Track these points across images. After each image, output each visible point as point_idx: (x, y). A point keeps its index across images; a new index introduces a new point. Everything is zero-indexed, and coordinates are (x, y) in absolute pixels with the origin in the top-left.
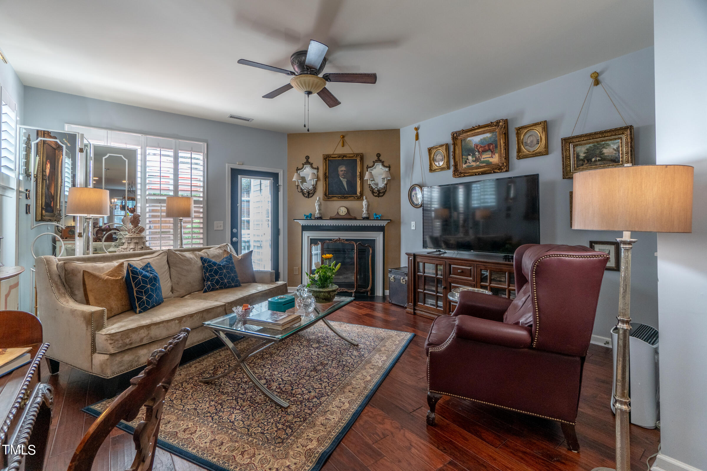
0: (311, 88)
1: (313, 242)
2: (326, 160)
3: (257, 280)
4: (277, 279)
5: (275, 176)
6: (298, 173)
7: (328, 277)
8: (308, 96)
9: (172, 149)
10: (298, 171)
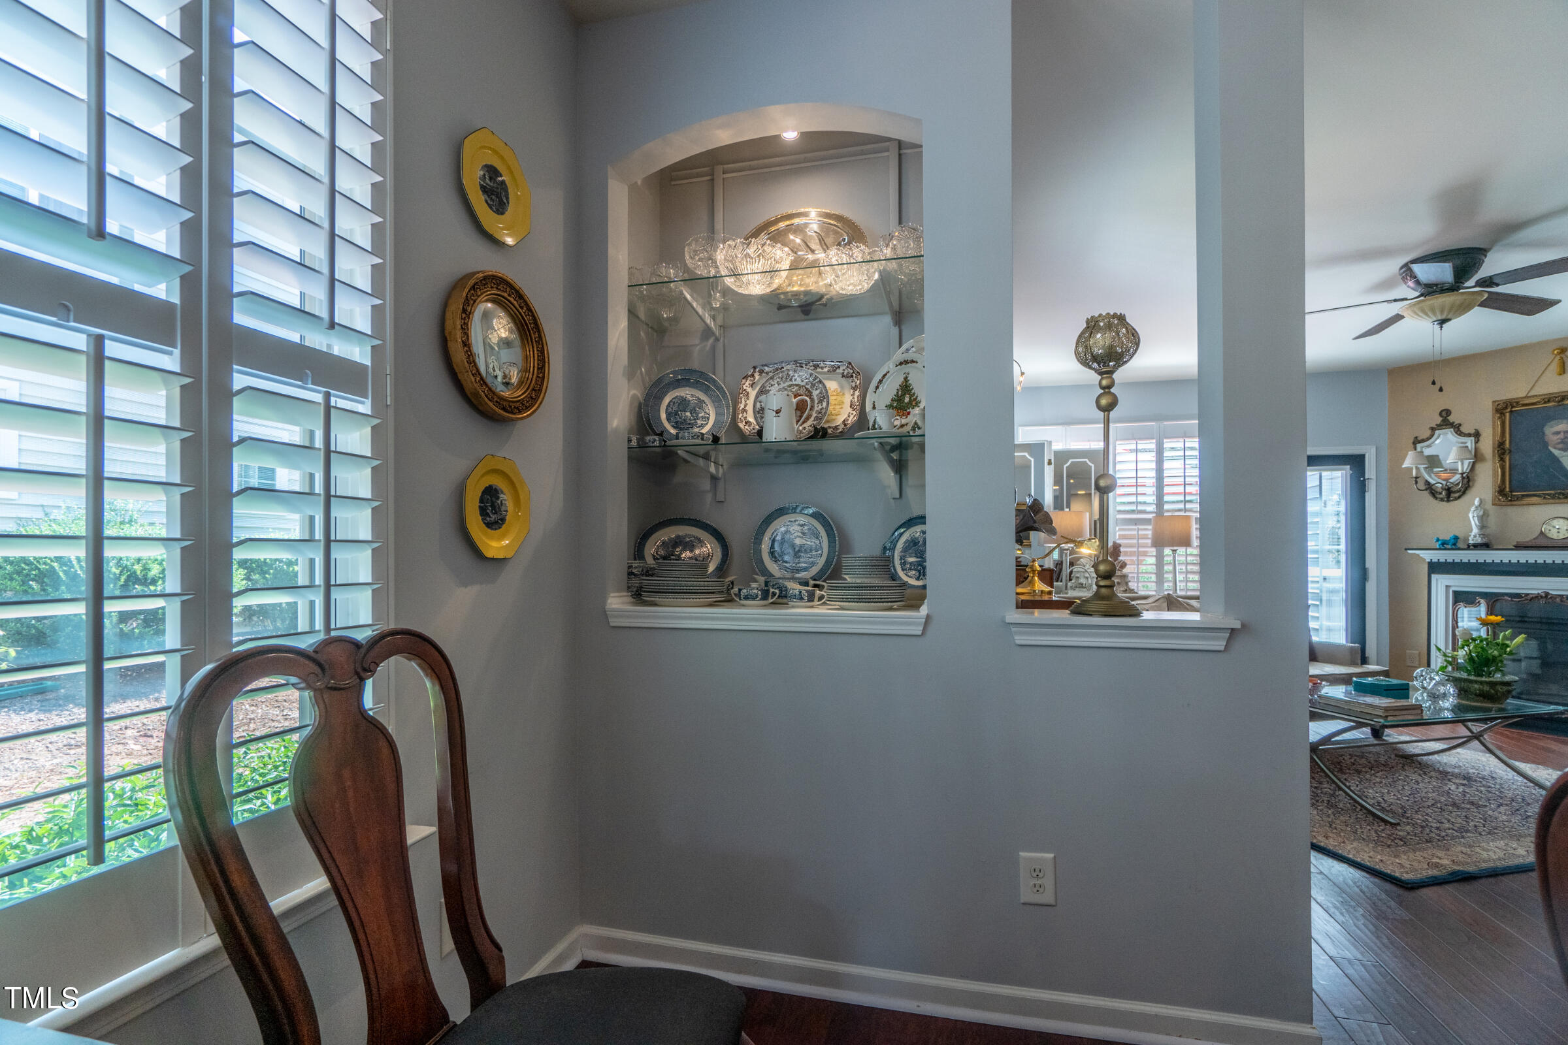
0: (1449, 313)
1: (1462, 598)
2: (1502, 414)
3: (1320, 658)
4: (1364, 661)
5: (1356, 462)
6: (1419, 449)
7: (1491, 657)
8: (1441, 327)
9: (1152, 438)
10: (1419, 446)
